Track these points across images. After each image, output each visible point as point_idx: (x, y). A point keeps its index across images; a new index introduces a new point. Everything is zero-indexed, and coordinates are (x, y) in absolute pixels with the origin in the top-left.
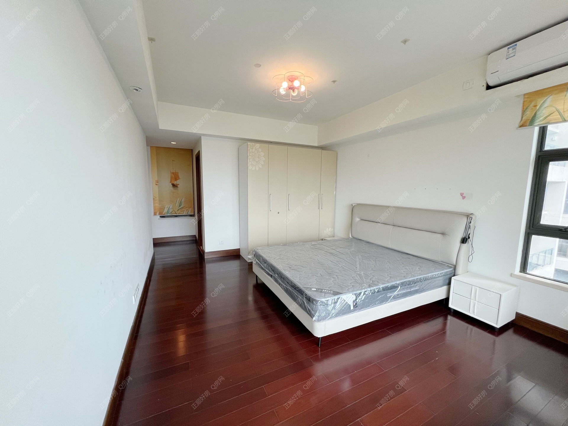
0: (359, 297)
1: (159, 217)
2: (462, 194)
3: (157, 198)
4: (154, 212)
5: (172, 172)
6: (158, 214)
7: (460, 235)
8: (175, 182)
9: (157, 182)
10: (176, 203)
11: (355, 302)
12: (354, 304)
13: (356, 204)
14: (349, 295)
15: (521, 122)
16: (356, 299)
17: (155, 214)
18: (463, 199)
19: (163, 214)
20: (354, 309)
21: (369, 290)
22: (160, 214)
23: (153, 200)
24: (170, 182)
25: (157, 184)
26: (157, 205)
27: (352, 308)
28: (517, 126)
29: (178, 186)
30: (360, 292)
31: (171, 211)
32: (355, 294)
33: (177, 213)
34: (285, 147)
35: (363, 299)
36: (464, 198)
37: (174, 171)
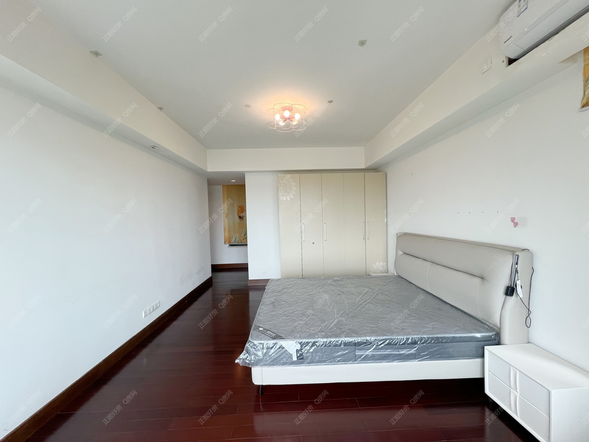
0: (305, 347)
1: (228, 245)
2: (513, 220)
3: (227, 229)
4: (224, 241)
5: (239, 205)
6: (227, 243)
7: (504, 283)
8: (241, 214)
9: (227, 215)
10: (242, 233)
11: (300, 352)
12: (298, 355)
13: (403, 234)
14: (290, 342)
15: (583, 99)
16: (301, 350)
17: (225, 243)
18: (515, 227)
19: (232, 242)
20: (299, 361)
21: (322, 341)
22: (229, 242)
23: (224, 230)
24: (237, 215)
25: (227, 216)
26: (227, 235)
27: (295, 358)
28: (579, 106)
29: (244, 218)
30: (307, 341)
31: (237, 240)
32: (300, 343)
33: (242, 242)
34: (318, 175)
35: (311, 350)
36: (516, 224)
37: (241, 205)
